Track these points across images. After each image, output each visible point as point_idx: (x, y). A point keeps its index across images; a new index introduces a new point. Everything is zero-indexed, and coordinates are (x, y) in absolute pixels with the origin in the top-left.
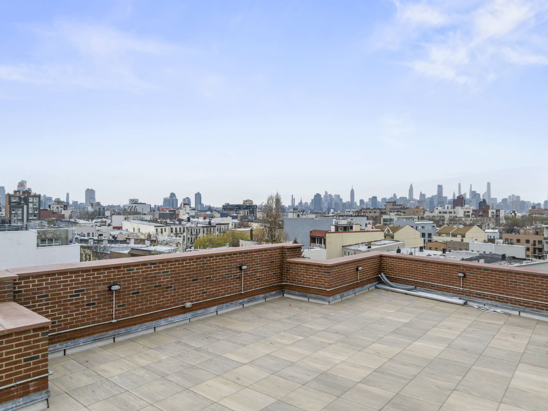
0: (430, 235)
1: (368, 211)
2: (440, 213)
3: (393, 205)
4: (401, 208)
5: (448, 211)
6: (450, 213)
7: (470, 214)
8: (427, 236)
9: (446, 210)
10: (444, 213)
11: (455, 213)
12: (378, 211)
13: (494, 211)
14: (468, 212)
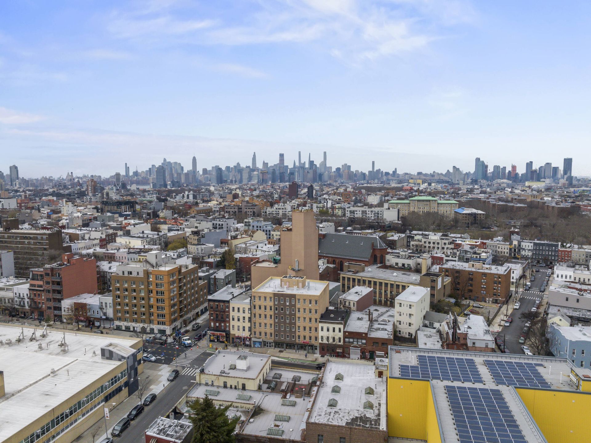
0: (269, 231)
1: (230, 207)
2: (276, 209)
3: (247, 203)
4: (252, 206)
5: (281, 207)
6: (283, 209)
7: (295, 207)
8: (268, 231)
9: (280, 207)
10: (280, 209)
11: (285, 209)
12: (237, 207)
13: (310, 205)
14: (294, 206)
